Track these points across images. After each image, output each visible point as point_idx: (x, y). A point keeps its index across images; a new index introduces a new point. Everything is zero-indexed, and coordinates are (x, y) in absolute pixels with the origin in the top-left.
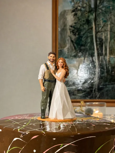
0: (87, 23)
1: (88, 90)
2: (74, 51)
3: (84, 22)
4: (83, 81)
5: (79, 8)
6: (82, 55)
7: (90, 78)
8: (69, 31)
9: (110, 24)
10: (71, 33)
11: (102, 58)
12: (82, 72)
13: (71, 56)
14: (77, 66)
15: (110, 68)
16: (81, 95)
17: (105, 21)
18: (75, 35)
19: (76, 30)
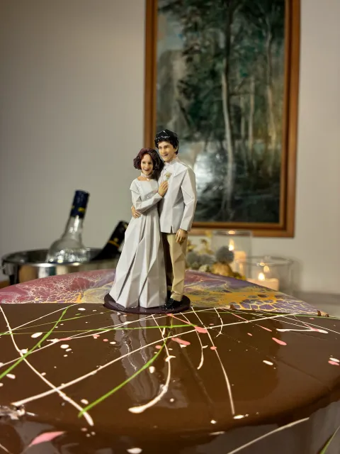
0: (211, 77)
1: (213, 204)
2: (187, 129)
3: (206, 75)
4: (203, 186)
5: (197, 48)
6: (202, 137)
7: (215, 182)
8: (176, 91)
9: (255, 81)
10: (180, 94)
11: (239, 143)
12: (200, 170)
14: (192, 157)
15: (254, 162)
16: (199, 212)
17: (246, 75)
18: (188, 97)
19: (190, 89)
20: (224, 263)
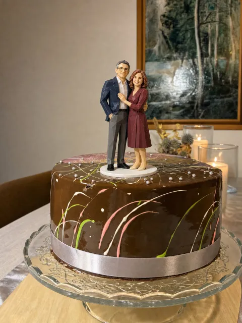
0: (186, 11)
1: (188, 106)
2: (168, 51)
3: (182, 10)
4: (180, 93)
6: (179, 56)
7: (190, 90)
8: (160, 24)
9: (219, 12)
10: (163, 25)
11: (206, 60)
12: (178, 81)
13: (163, 58)
14: (172, 72)
15: (218, 73)
16: (177, 112)
17: (212, 8)
18: (169, 28)
19: (169, 21)
20: (186, 144)
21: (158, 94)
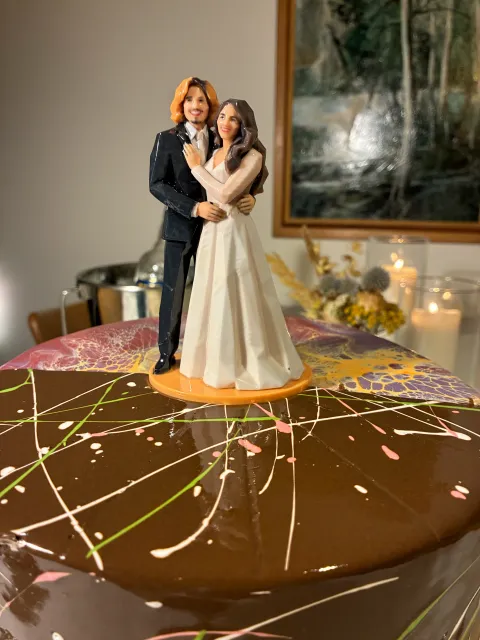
4: (364, 164)
6: (365, 86)
8: (327, 11)
11: (423, 94)
12: (360, 140)
13: (331, 89)
15: (446, 125)
16: (355, 205)
18: (346, 21)
19: (349, 6)
20: (372, 291)
21: (317, 166)
